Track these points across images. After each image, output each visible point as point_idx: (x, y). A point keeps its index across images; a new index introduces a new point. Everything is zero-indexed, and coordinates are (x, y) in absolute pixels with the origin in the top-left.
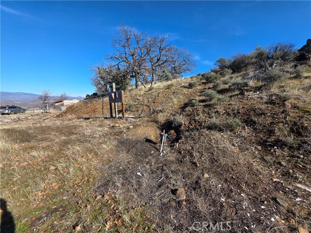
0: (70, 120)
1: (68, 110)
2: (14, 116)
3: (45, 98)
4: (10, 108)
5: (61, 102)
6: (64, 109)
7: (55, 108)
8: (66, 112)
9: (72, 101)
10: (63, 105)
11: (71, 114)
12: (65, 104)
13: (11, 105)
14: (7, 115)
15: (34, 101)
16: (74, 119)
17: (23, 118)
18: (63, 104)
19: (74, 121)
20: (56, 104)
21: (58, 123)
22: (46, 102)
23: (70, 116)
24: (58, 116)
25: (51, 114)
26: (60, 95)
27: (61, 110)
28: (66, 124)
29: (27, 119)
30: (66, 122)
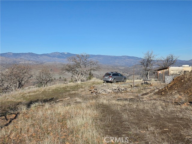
0: (177, 103)
1: (174, 84)
2: (115, 86)
3: (147, 62)
4: (113, 75)
5: (166, 68)
6: (169, 80)
7: (157, 77)
8: (171, 88)
9: (181, 68)
10: (167, 74)
11: (179, 92)
12: (171, 72)
13: (114, 71)
14: (110, 84)
15: (135, 67)
16: (183, 103)
17: (123, 89)
18: (168, 72)
19: (183, 106)
20: (160, 72)
21: (159, 105)
22: (148, 68)
23: (177, 96)
24: (160, 93)
25: (152, 87)
26: (166, 58)
27: (164, 82)
28: (172, 112)
29: (126, 90)
30: (171, 108)
